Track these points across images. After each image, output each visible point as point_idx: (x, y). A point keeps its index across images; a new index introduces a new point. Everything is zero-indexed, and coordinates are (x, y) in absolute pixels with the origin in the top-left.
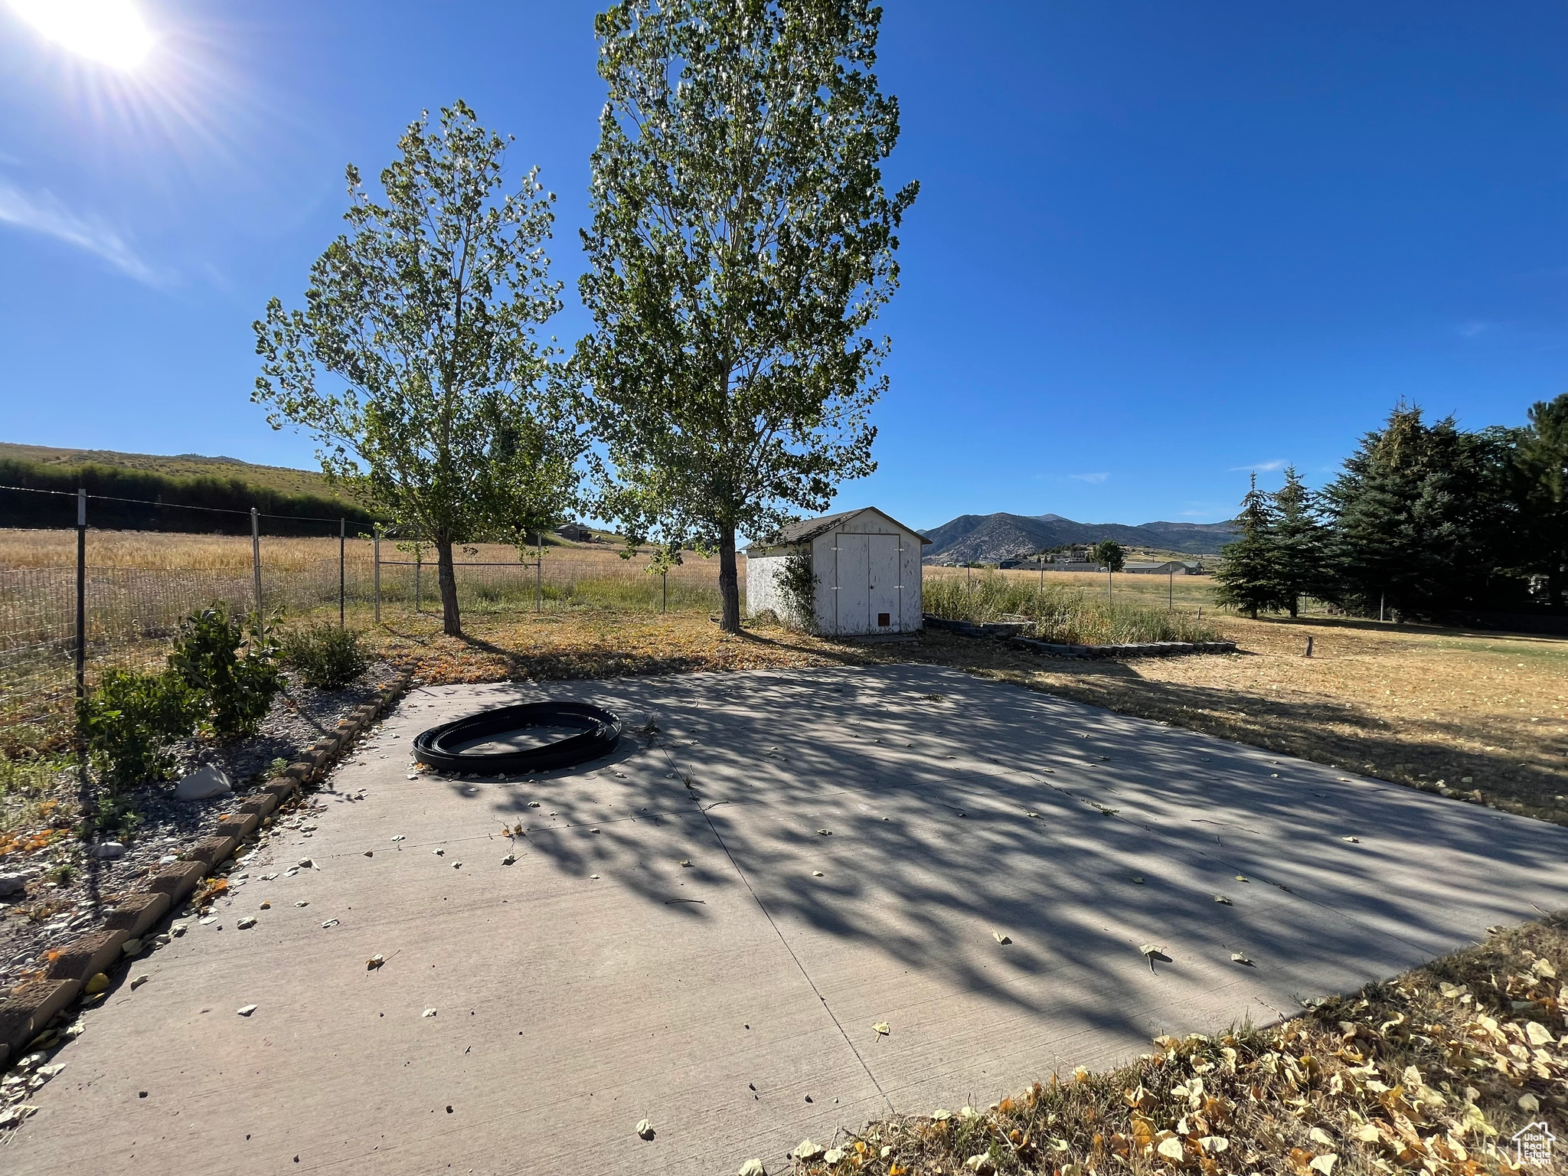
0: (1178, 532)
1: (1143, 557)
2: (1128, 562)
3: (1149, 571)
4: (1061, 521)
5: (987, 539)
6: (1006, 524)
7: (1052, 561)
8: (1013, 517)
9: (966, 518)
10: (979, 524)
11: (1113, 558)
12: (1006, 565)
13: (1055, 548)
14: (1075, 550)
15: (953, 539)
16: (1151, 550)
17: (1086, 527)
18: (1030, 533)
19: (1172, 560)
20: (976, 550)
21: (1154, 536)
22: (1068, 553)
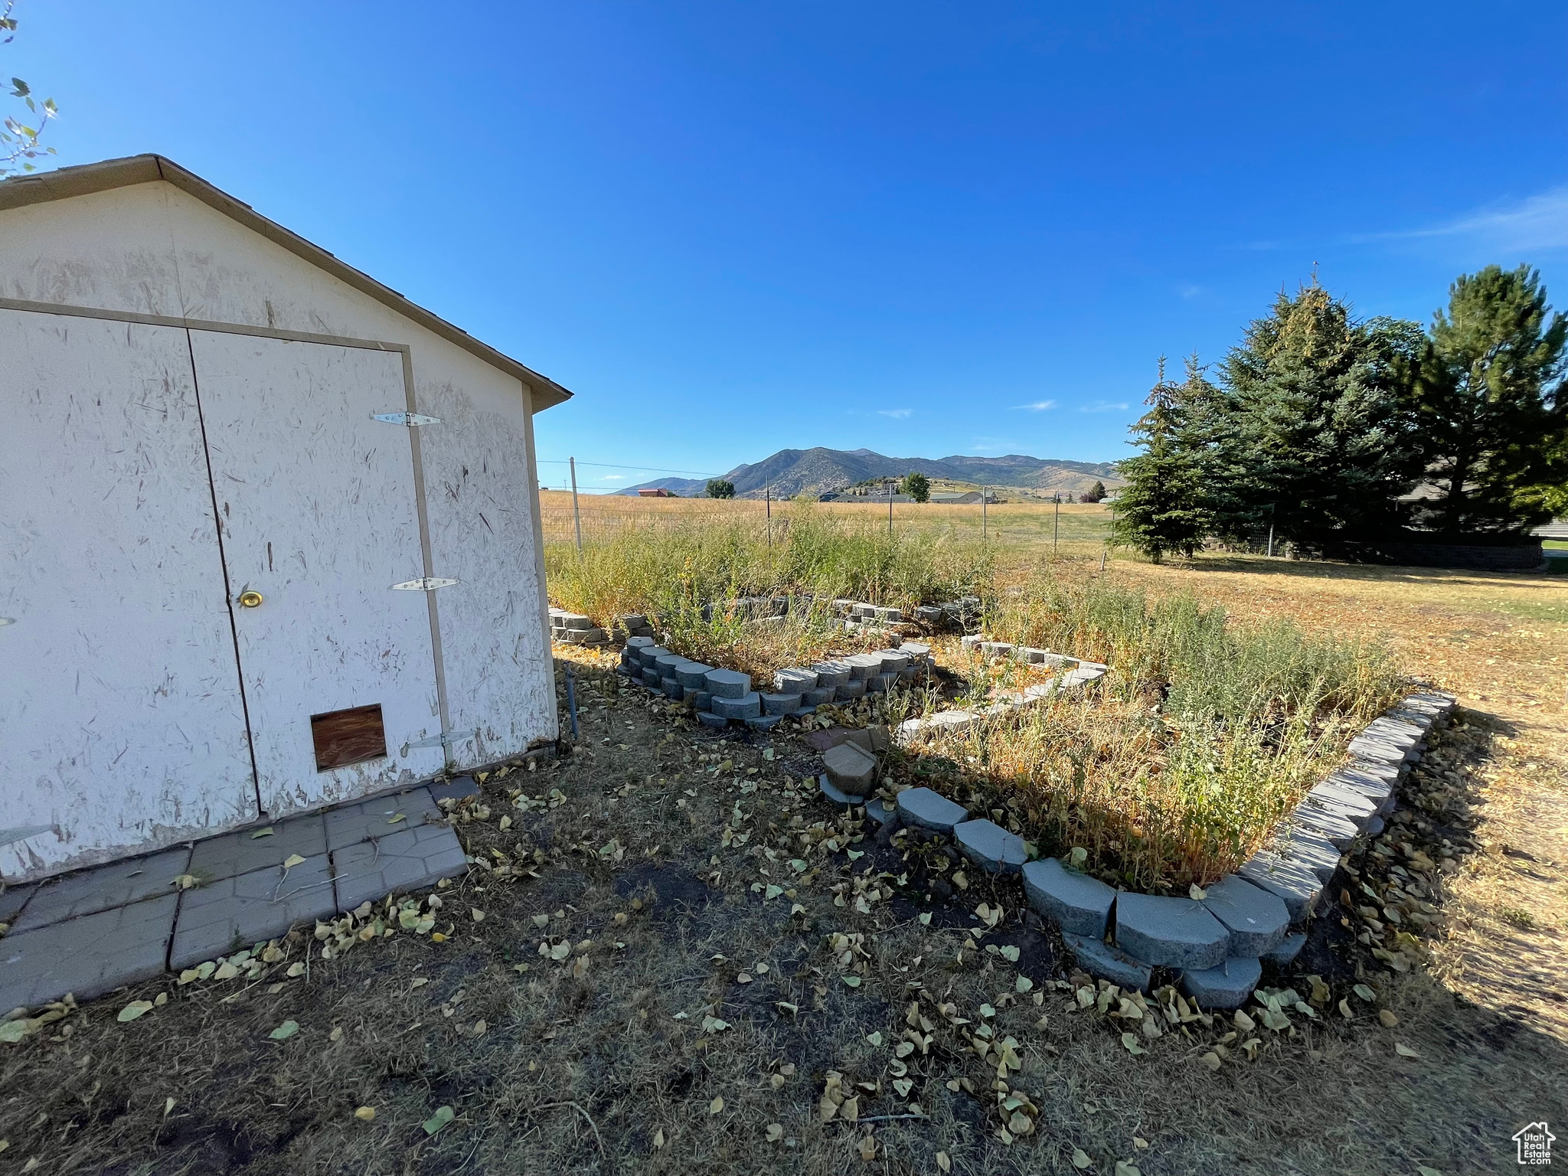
0: (971, 465)
1: (944, 488)
2: (933, 493)
3: (953, 501)
4: (872, 454)
5: (807, 473)
6: (824, 458)
7: (866, 494)
8: (831, 452)
9: (787, 453)
10: (798, 458)
11: (920, 490)
12: (826, 498)
13: (868, 481)
14: (886, 482)
15: (775, 473)
16: (951, 482)
17: (894, 461)
18: (845, 466)
19: (968, 491)
20: (798, 484)
21: (953, 469)
22: (880, 486)
